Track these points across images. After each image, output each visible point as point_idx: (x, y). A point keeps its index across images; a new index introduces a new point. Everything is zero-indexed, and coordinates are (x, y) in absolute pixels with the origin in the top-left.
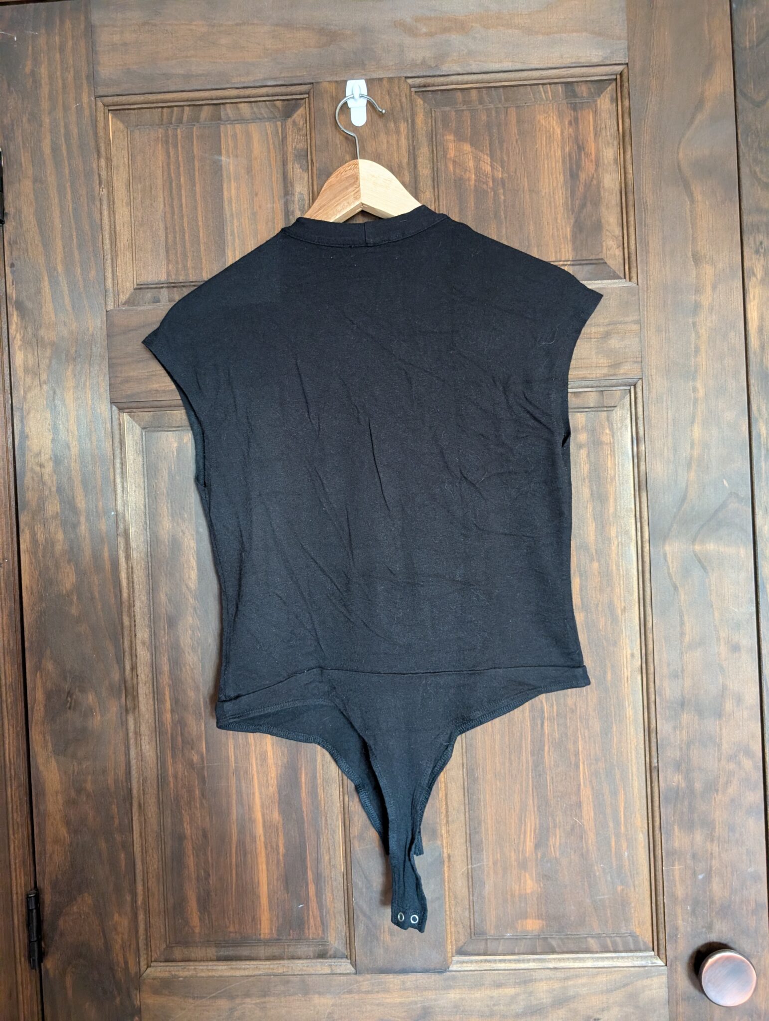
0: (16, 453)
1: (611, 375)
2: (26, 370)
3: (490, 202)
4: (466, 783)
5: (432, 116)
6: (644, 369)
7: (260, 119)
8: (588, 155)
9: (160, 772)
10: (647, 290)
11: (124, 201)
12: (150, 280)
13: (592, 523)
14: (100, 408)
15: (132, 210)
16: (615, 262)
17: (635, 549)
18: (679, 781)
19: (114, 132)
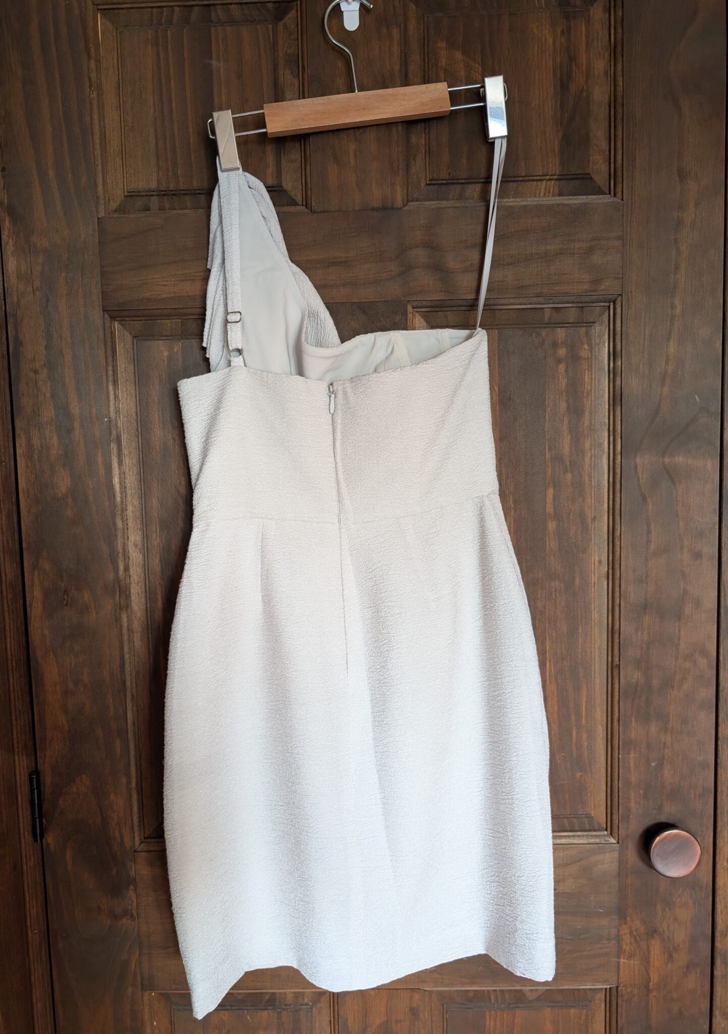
0: (11, 358)
1: (592, 291)
2: (20, 277)
5: (424, 23)
6: (624, 286)
7: (251, 21)
8: (578, 66)
10: (632, 206)
11: (114, 105)
12: (140, 187)
13: (567, 436)
14: (93, 316)
15: (122, 115)
16: (600, 177)
17: (607, 462)
18: (638, 678)
19: (104, 33)
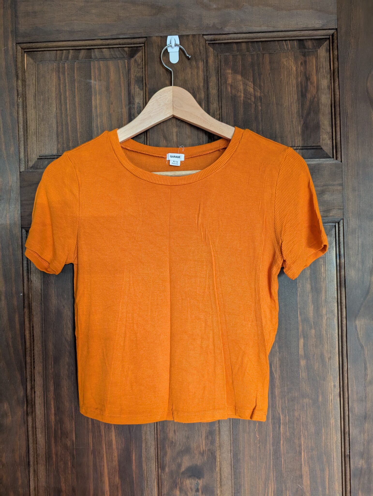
1: (325, 217)
3: (253, 110)
4: (232, 462)
5: (218, 58)
6: (344, 213)
7: (115, 58)
8: (312, 83)
9: (47, 451)
10: (347, 165)
11: (33, 106)
12: (47, 154)
13: (312, 306)
14: (15, 230)
15: (37, 111)
16: (327, 148)
17: (337, 321)
18: (362, 464)
19: (28, 65)
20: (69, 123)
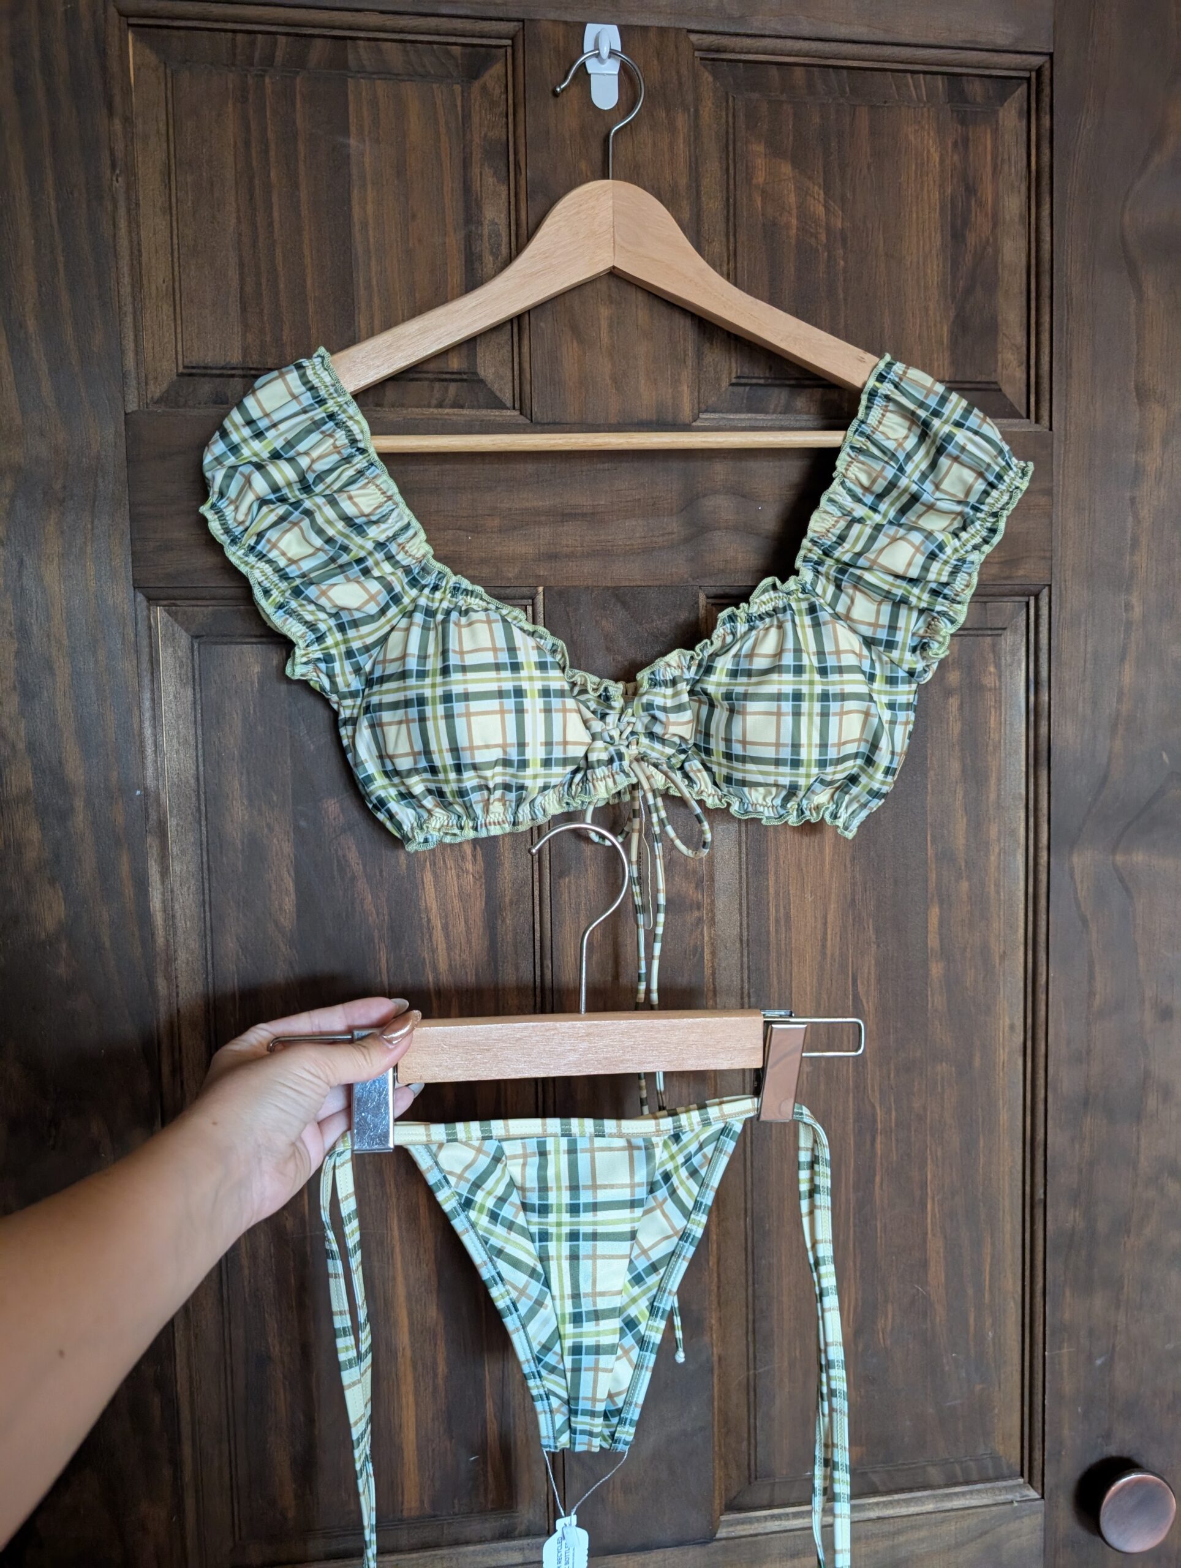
1: (1006, 578)
3: (822, 267)
5: (727, 109)
6: (1054, 570)
7: (421, 76)
8: (981, 204)
10: (1066, 439)
11: (158, 205)
12: (209, 360)
13: (962, 819)
14: (113, 595)
16: (1014, 389)
17: (1024, 861)
18: (1075, 1221)
19: (139, 69)
20: (280, 269)
